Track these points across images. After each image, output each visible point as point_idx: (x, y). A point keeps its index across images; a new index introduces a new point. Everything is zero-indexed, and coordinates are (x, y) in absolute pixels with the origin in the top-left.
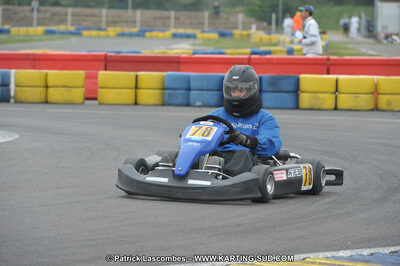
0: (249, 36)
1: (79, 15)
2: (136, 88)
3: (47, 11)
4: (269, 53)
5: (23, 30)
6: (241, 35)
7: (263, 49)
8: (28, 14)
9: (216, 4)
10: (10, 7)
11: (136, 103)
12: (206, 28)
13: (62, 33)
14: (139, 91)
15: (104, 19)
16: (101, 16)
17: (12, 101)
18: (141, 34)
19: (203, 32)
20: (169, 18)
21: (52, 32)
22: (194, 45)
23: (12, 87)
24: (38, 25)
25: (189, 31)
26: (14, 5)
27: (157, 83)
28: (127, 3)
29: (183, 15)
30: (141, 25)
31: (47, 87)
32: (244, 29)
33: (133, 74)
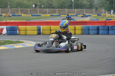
0: (105, 15)
1: (60, 11)
2: (75, 30)
3: (51, 10)
4: (111, 20)
5: (44, 15)
6: (103, 15)
7: (109, 18)
8: (46, 11)
9: (97, 7)
10: (41, 9)
11: (75, 34)
12: (94, 13)
13: (55, 16)
14: (76, 31)
15: (66, 12)
16: (66, 11)
17: (41, 34)
18: (76, 15)
19: (93, 15)
20: (84, 11)
21: (53, 15)
22: (91, 18)
23: (41, 30)
24: (49, 14)
25: (89, 14)
26: (42, 8)
27: (80, 29)
28: (72, 7)
29: (88, 10)
30: (76, 13)
31: (51, 30)
32: (104, 13)
33: (74, 26)
